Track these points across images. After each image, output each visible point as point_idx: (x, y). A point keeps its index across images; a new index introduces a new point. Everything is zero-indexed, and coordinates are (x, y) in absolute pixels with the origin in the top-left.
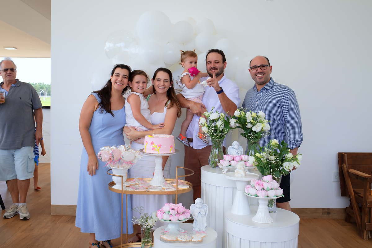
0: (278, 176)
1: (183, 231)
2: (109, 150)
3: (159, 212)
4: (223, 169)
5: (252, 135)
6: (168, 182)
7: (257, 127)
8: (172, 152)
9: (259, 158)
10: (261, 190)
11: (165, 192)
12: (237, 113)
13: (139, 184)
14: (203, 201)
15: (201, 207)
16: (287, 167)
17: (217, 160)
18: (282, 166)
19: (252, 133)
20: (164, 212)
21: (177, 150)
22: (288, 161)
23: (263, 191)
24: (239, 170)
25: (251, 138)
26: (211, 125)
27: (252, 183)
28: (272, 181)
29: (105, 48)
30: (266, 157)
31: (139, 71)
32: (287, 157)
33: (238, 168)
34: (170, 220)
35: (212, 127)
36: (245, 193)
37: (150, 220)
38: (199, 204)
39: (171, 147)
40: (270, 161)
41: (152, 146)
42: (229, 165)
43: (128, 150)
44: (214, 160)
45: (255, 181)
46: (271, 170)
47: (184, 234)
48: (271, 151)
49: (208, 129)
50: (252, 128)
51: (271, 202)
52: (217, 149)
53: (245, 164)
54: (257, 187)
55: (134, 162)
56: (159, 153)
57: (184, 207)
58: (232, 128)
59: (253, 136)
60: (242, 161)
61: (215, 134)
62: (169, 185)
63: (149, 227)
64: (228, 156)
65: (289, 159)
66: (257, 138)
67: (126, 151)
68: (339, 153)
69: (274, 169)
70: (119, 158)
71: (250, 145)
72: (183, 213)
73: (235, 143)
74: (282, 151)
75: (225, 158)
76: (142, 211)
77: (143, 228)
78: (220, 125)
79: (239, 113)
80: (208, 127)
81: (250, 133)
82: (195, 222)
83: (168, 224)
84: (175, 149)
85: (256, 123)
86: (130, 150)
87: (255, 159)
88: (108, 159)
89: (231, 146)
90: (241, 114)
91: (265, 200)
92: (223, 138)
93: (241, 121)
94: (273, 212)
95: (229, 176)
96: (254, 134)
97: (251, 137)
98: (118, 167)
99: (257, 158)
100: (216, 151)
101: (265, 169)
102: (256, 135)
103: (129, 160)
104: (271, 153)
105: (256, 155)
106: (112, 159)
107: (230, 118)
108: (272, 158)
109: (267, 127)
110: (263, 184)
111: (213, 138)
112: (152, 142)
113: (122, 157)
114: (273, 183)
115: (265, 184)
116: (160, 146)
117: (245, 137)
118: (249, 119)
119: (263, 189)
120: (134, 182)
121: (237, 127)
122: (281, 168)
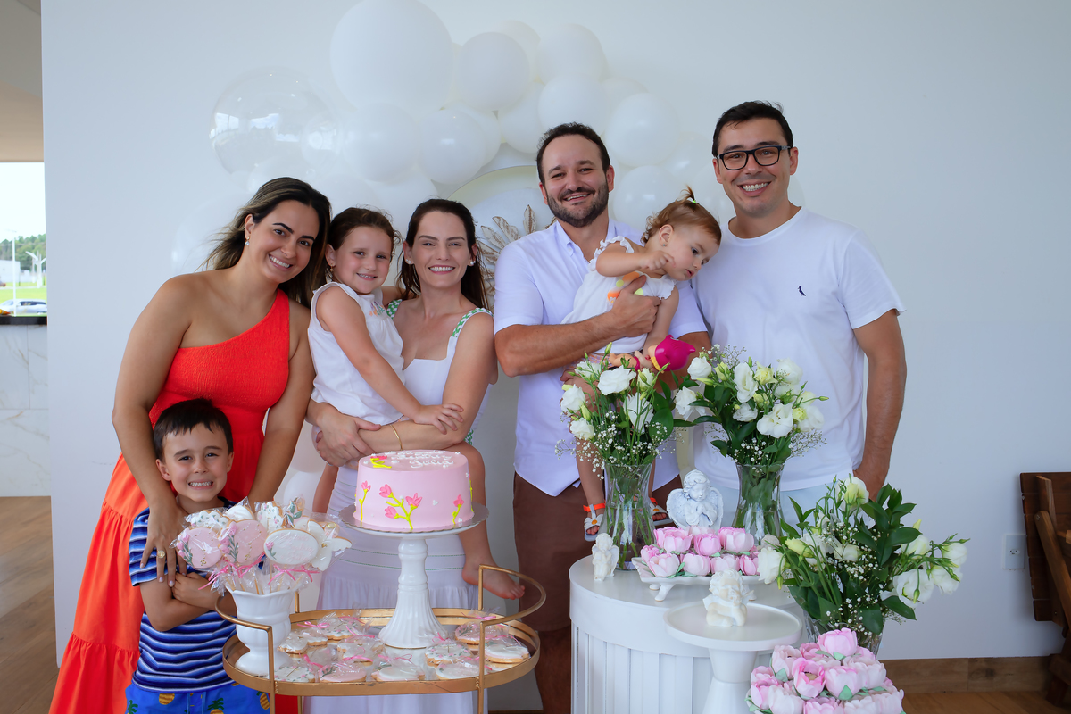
0: (876, 626)
2: (220, 524)
5: (757, 448)
7: (776, 420)
8: (460, 520)
9: (801, 559)
10: (819, 695)
11: (437, 684)
12: (699, 368)
16: (910, 590)
18: (889, 587)
19: (754, 441)
22: (914, 568)
23: (826, 704)
24: (722, 603)
26: (603, 415)
27: (779, 663)
28: (856, 656)
30: (824, 551)
32: (909, 552)
33: (715, 590)
35: (609, 422)
36: (752, 708)
39: (456, 503)
40: (843, 565)
41: (384, 503)
42: (676, 569)
43: (292, 519)
45: (792, 657)
46: (848, 601)
48: (841, 524)
49: (595, 427)
50: (755, 421)
52: (626, 502)
54: (803, 686)
55: (316, 565)
56: (409, 527)
58: (681, 423)
59: (760, 452)
60: (725, 553)
61: (619, 448)
64: (674, 535)
65: (916, 560)
66: (773, 457)
67: (286, 525)
68: (1023, 476)
69: (859, 600)
70: (257, 554)
71: (749, 485)
75: (660, 541)
78: (636, 410)
79: (708, 369)
80: (595, 421)
81: (749, 441)
85: (769, 404)
86: (300, 523)
87: (784, 560)
88: (215, 559)
89: (680, 490)
90: (714, 372)
92: (648, 459)
93: (717, 399)
96: (764, 443)
97: (754, 456)
98: (256, 590)
99: (792, 557)
101: (821, 601)
102: (773, 449)
103: (296, 562)
105: (786, 546)
106: (232, 560)
107: (673, 386)
108: (850, 552)
109: (813, 419)
110: (824, 670)
111: (613, 462)
112: (386, 485)
113: (270, 551)
114: (864, 667)
115: (833, 672)
116: (415, 501)
117: (731, 453)
118: (746, 390)
119: (824, 694)
120: (323, 629)
121: (702, 420)
122: (884, 595)
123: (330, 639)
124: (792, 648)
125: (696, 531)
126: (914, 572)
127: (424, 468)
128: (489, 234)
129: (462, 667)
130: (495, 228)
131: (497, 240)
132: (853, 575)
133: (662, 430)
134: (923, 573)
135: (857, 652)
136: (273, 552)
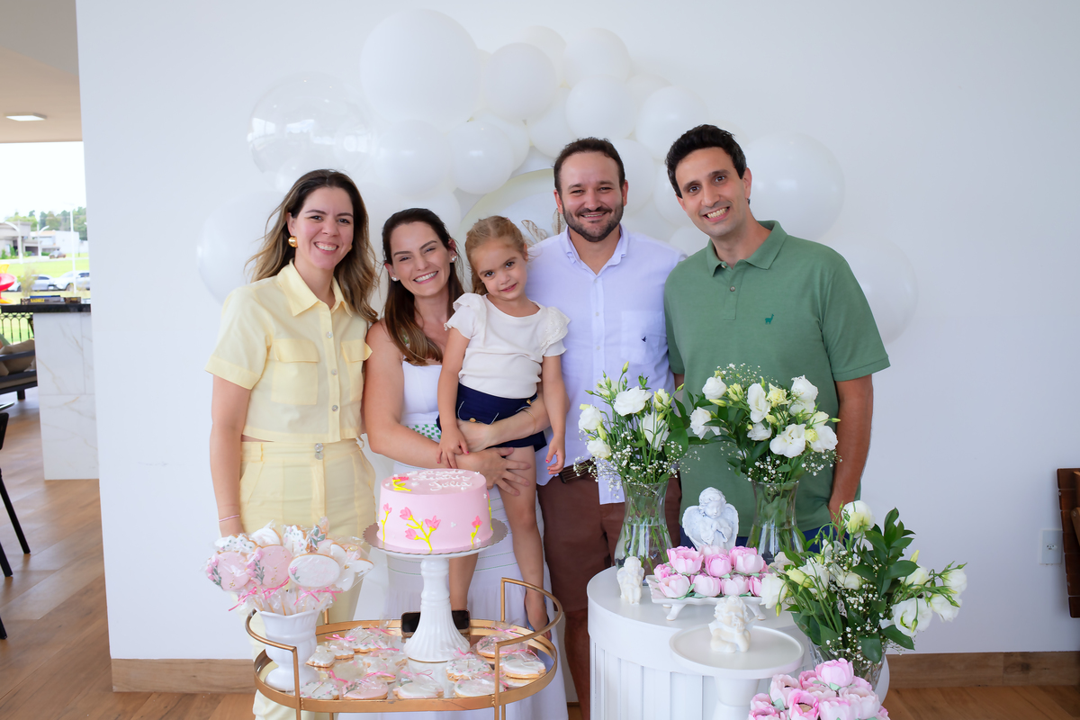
0: (876, 654)
2: (247, 549)
5: (770, 468)
7: (789, 440)
8: (478, 541)
12: (713, 388)
13: (369, 651)
16: (909, 619)
18: (888, 615)
19: (769, 460)
22: (913, 598)
24: (726, 629)
25: (766, 479)
27: (776, 692)
28: (851, 686)
30: (825, 581)
32: (908, 582)
33: (720, 618)
35: (625, 441)
39: (474, 524)
41: (404, 525)
42: (686, 590)
43: (316, 542)
46: (848, 629)
49: (612, 448)
50: (770, 440)
52: (643, 518)
53: (748, 586)
54: (797, 718)
55: (339, 586)
56: (429, 548)
58: (694, 440)
59: (774, 472)
60: (735, 574)
61: (634, 468)
62: (474, 661)
65: (916, 590)
66: (787, 476)
67: (311, 550)
68: (1060, 471)
69: (859, 629)
71: (764, 502)
73: (710, 495)
75: (671, 562)
78: (652, 428)
79: (723, 390)
80: (612, 439)
81: (763, 459)
85: (782, 422)
86: (323, 546)
87: (785, 590)
88: (244, 581)
89: (696, 507)
90: (727, 392)
93: (730, 419)
96: (778, 462)
97: (769, 476)
98: (283, 611)
99: (793, 586)
101: (822, 628)
102: (786, 468)
103: (319, 584)
105: (789, 576)
106: (258, 582)
107: (688, 406)
109: (825, 439)
110: (818, 701)
111: (629, 481)
112: (406, 508)
113: (294, 574)
114: (858, 700)
115: (826, 703)
116: (433, 523)
117: (745, 471)
118: (759, 411)
120: (351, 641)
121: (717, 439)
122: (884, 624)
123: (357, 652)
124: (789, 677)
125: (708, 551)
126: (914, 600)
127: (443, 491)
129: (480, 684)
132: (853, 605)
133: (677, 448)
134: (922, 602)
135: (853, 682)
136: (297, 576)
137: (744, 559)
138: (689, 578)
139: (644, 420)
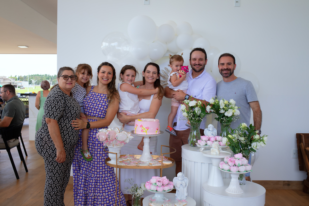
0: (247, 154)
1: (168, 200)
2: (106, 132)
3: (148, 184)
4: (200, 148)
6: (154, 158)
7: (229, 113)
8: (157, 133)
9: (231, 139)
10: (233, 166)
11: (152, 167)
12: (211, 101)
13: (131, 160)
14: (184, 174)
15: (182, 179)
16: (255, 146)
17: (195, 140)
18: (250, 145)
19: (224, 118)
20: (151, 184)
21: (161, 132)
22: (256, 142)
23: (235, 167)
26: (190, 111)
27: (225, 160)
28: (242, 158)
29: (102, 47)
30: (237, 138)
31: (130, 66)
32: (255, 138)
33: (213, 147)
34: (157, 191)
35: (191, 113)
36: (219, 169)
37: (139, 189)
38: (181, 177)
39: (157, 129)
40: (241, 141)
41: (141, 129)
42: (205, 144)
44: (192, 140)
45: (228, 158)
46: (242, 149)
47: (168, 202)
48: (241, 133)
49: (188, 114)
50: (224, 113)
51: (241, 176)
52: (195, 130)
53: (219, 144)
54: (230, 163)
55: (126, 141)
56: (147, 134)
57: (168, 180)
58: (207, 113)
61: (193, 118)
62: (155, 161)
63: (138, 196)
64: (205, 137)
65: (256, 140)
66: (228, 121)
67: (120, 132)
68: (297, 134)
69: (244, 148)
70: (114, 138)
71: (223, 128)
72: (167, 185)
73: (210, 126)
74: (251, 133)
75: (202, 139)
76: (133, 182)
77: (133, 197)
78: (197, 110)
79: (214, 101)
80: (188, 113)
82: (177, 192)
83: (155, 193)
84: (160, 131)
85: (227, 109)
86: (123, 132)
87: (228, 140)
88: (105, 139)
89: (207, 129)
90: (215, 101)
91: (236, 174)
92: (200, 121)
93: (215, 108)
94: (243, 184)
95: (206, 154)
96: (226, 118)
97: (224, 121)
98: (113, 146)
99: (229, 139)
100: (195, 133)
101: (236, 149)
102: (228, 119)
103: (122, 140)
104: (241, 135)
105: (228, 136)
106: (108, 139)
108: (242, 139)
109: (237, 112)
110: (235, 161)
111: (192, 122)
112: (141, 125)
113: (117, 137)
114: (243, 161)
115: (237, 161)
116: (148, 128)
117: (218, 120)
118: (222, 106)
119: (234, 165)
120: (126, 158)
121: (212, 113)
122: (250, 148)
123: (128, 160)
125: (210, 137)
127: (150, 121)
128: (163, 72)
130: (165, 70)
131: (165, 73)
132: (242, 143)
133: (203, 115)
137: (218, 138)
138: (206, 141)
139: (196, 108)
